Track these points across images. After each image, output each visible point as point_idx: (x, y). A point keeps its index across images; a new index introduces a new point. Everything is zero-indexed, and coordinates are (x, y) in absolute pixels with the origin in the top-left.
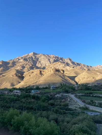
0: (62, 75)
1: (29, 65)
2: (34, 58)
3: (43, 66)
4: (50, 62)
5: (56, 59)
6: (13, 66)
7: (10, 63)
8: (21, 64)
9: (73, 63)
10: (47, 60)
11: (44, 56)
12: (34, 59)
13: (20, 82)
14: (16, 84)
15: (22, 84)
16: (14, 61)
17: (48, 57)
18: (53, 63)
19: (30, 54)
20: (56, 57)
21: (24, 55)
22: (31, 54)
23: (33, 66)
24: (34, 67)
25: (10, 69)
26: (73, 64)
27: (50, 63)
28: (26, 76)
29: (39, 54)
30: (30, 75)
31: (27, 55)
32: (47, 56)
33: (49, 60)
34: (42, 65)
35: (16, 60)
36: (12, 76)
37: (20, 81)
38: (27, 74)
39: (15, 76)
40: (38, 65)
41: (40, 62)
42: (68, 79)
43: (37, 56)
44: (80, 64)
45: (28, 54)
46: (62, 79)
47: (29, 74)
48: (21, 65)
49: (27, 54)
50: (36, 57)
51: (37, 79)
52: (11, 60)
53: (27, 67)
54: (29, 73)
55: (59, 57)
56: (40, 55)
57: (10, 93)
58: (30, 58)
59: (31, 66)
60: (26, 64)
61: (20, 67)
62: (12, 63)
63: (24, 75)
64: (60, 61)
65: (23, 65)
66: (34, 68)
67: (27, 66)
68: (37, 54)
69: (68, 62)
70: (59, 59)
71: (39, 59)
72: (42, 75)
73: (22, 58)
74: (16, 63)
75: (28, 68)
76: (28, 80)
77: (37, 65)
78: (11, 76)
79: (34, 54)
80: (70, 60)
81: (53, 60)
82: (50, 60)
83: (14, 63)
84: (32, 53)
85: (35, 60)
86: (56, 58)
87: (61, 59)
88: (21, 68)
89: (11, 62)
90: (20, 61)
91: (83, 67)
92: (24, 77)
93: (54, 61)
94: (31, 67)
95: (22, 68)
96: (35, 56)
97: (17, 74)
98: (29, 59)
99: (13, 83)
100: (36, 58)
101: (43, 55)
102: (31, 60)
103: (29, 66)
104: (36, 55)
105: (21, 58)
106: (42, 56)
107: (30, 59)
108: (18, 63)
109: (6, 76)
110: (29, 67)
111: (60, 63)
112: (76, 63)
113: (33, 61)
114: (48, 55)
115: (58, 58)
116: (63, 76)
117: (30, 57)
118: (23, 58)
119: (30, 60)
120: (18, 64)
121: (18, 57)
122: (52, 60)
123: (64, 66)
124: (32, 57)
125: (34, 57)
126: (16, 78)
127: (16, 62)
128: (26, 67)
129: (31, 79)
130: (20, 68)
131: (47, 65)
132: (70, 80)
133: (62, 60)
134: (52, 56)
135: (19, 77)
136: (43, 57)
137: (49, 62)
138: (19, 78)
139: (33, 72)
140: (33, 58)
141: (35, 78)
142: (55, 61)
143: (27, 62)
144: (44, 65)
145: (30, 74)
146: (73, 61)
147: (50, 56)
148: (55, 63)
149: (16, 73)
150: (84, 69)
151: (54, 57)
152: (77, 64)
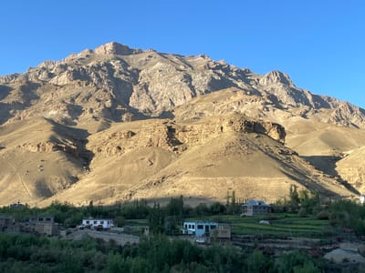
0: (277, 151)
1: (99, 101)
2: (116, 67)
3: (159, 107)
4: (192, 88)
5: (219, 75)
6: (26, 105)
7: (11, 89)
8: (61, 93)
9: (298, 96)
10: (178, 79)
11: (162, 61)
12: (120, 73)
13: (75, 180)
14: (58, 185)
15: (87, 186)
16: (28, 82)
17: (182, 67)
18: (207, 92)
19: (99, 51)
20: (220, 67)
21: (71, 57)
22: (104, 51)
23: (119, 108)
24: (124, 112)
25: (12, 116)
26: (297, 101)
27: (194, 96)
28: (100, 151)
29: (140, 52)
30: (119, 148)
31: (84, 56)
32: (175, 59)
33: (188, 79)
34: (154, 103)
35: (36, 77)
36: (34, 150)
37: (74, 172)
38: (105, 142)
39: (49, 147)
40: (138, 102)
41: (146, 87)
42: (308, 167)
43: (134, 61)
44: (329, 99)
45: (91, 51)
46: (282, 168)
47: (116, 141)
48: (64, 102)
49: (86, 50)
50: (125, 65)
51: (156, 164)
52: (16, 76)
53: (91, 111)
54: (114, 135)
55: (232, 66)
56: (143, 57)
57: (68, 233)
58: (99, 67)
59: (108, 104)
60: (84, 94)
61: (58, 107)
62: (23, 88)
63: (88, 147)
64: (236, 86)
65: (73, 100)
66: (124, 117)
67: (92, 104)
68: (130, 52)
69: (272, 89)
70: (231, 76)
71: (141, 74)
72: (180, 147)
73: (64, 67)
74: (39, 91)
75: (95, 114)
76: (113, 167)
77: (132, 102)
78: (30, 148)
79: (120, 50)
80: (284, 80)
81: (206, 80)
82: (191, 80)
83: (30, 92)
84: (109, 46)
85: (122, 77)
86: (221, 72)
87: (243, 75)
88: (66, 115)
89: (16, 85)
90: (54, 81)
91: (346, 113)
92: (93, 155)
93: (209, 84)
94: (109, 109)
95: (69, 113)
96: (122, 61)
97: (60, 138)
98: (97, 76)
99: (44, 180)
100: (129, 69)
101: (160, 54)
102: (106, 78)
103: (102, 107)
104: (124, 58)
105: (61, 66)
106: (152, 60)
107: (100, 72)
108: (48, 90)
109: (9, 148)
110: (98, 109)
111: (240, 95)
112: (310, 98)
113: (116, 83)
114: (181, 58)
115: (227, 70)
116: (282, 153)
117: (99, 65)
118: (69, 68)
119: (100, 80)
120: (46, 97)
121: (43, 65)
122: (200, 80)
123: (261, 107)
124: (108, 65)
125: (116, 65)
126: (55, 157)
127: (36, 86)
128: (86, 107)
129: (127, 167)
130: (57, 115)
131: (179, 102)
132: (315, 172)
133: (247, 82)
134: (199, 61)
135: (69, 153)
136: (159, 65)
137: (187, 91)
138: (69, 160)
139: (133, 134)
140: (114, 71)
141: (146, 159)
142: (215, 85)
143: (91, 88)
144: (166, 102)
145: (118, 143)
146: (299, 88)
147: (190, 61)
148: (216, 94)
149: (52, 133)
150: (353, 124)
151: (208, 67)
152: (313, 101)
